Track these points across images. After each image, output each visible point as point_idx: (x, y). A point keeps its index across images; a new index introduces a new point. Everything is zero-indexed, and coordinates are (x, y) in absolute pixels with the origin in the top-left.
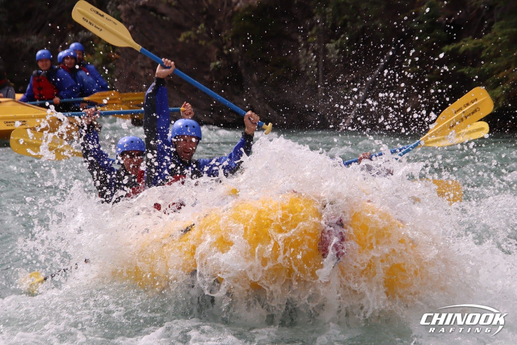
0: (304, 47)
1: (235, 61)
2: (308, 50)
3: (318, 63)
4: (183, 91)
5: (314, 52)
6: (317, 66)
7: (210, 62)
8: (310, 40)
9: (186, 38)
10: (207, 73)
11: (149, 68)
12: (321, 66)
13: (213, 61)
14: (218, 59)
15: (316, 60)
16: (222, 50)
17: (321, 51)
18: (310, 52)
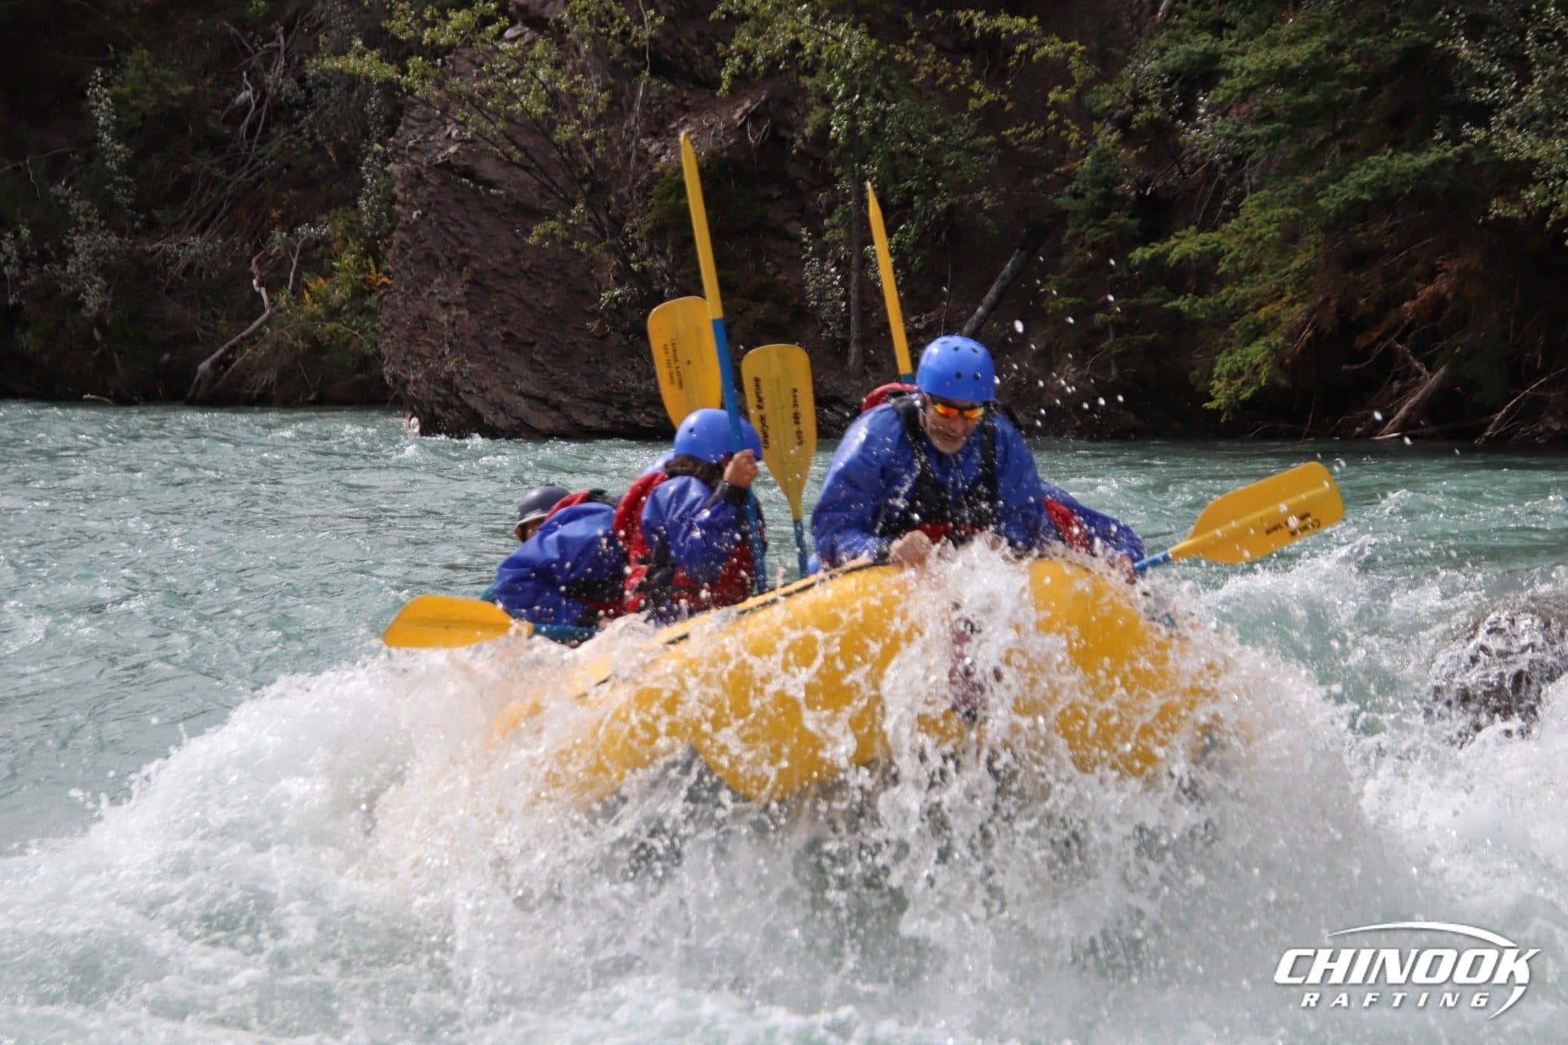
0: (814, 254)
1: (656, 287)
2: (823, 260)
3: (847, 290)
4: (539, 358)
5: (838, 264)
6: (845, 298)
7: (600, 290)
8: (827, 237)
9: (544, 237)
10: (593, 315)
11: (459, 305)
12: (854, 296)
13: (608, 289)
14: (619, 282)
15: (841, 283)
16: (627, 262)
17: (854, 261)
18: (828, 264)
